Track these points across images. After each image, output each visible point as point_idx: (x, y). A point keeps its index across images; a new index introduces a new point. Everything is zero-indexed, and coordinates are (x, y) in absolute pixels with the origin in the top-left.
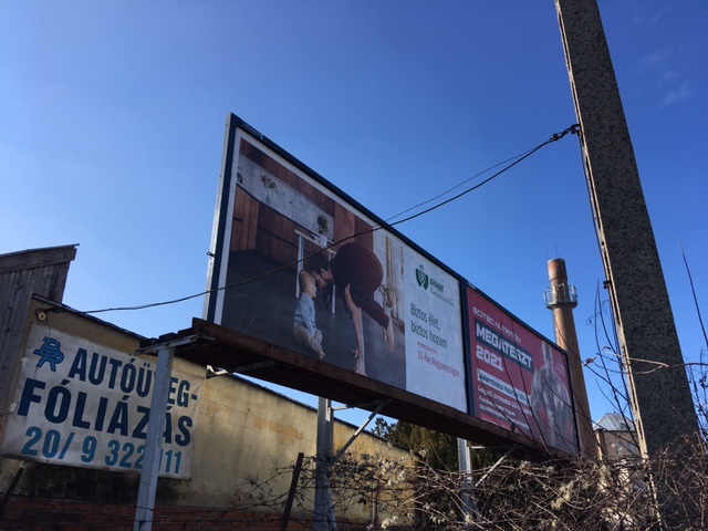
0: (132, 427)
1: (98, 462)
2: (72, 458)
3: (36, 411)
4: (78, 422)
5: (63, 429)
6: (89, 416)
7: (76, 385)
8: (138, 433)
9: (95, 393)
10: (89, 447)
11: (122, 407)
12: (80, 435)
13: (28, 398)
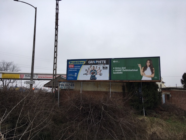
0: (68, 85)
1: (66, 88)
2: (64, 88)
3: (61, 86)
4: (64, 86)
5: (63, 87)
6: (64, 85)
7: (63, 84)
8: (69, 86)
9: (64, 84)
10: (65, 87)
11: (67, 85)
12: (64, 87)
13: (60, 85)
